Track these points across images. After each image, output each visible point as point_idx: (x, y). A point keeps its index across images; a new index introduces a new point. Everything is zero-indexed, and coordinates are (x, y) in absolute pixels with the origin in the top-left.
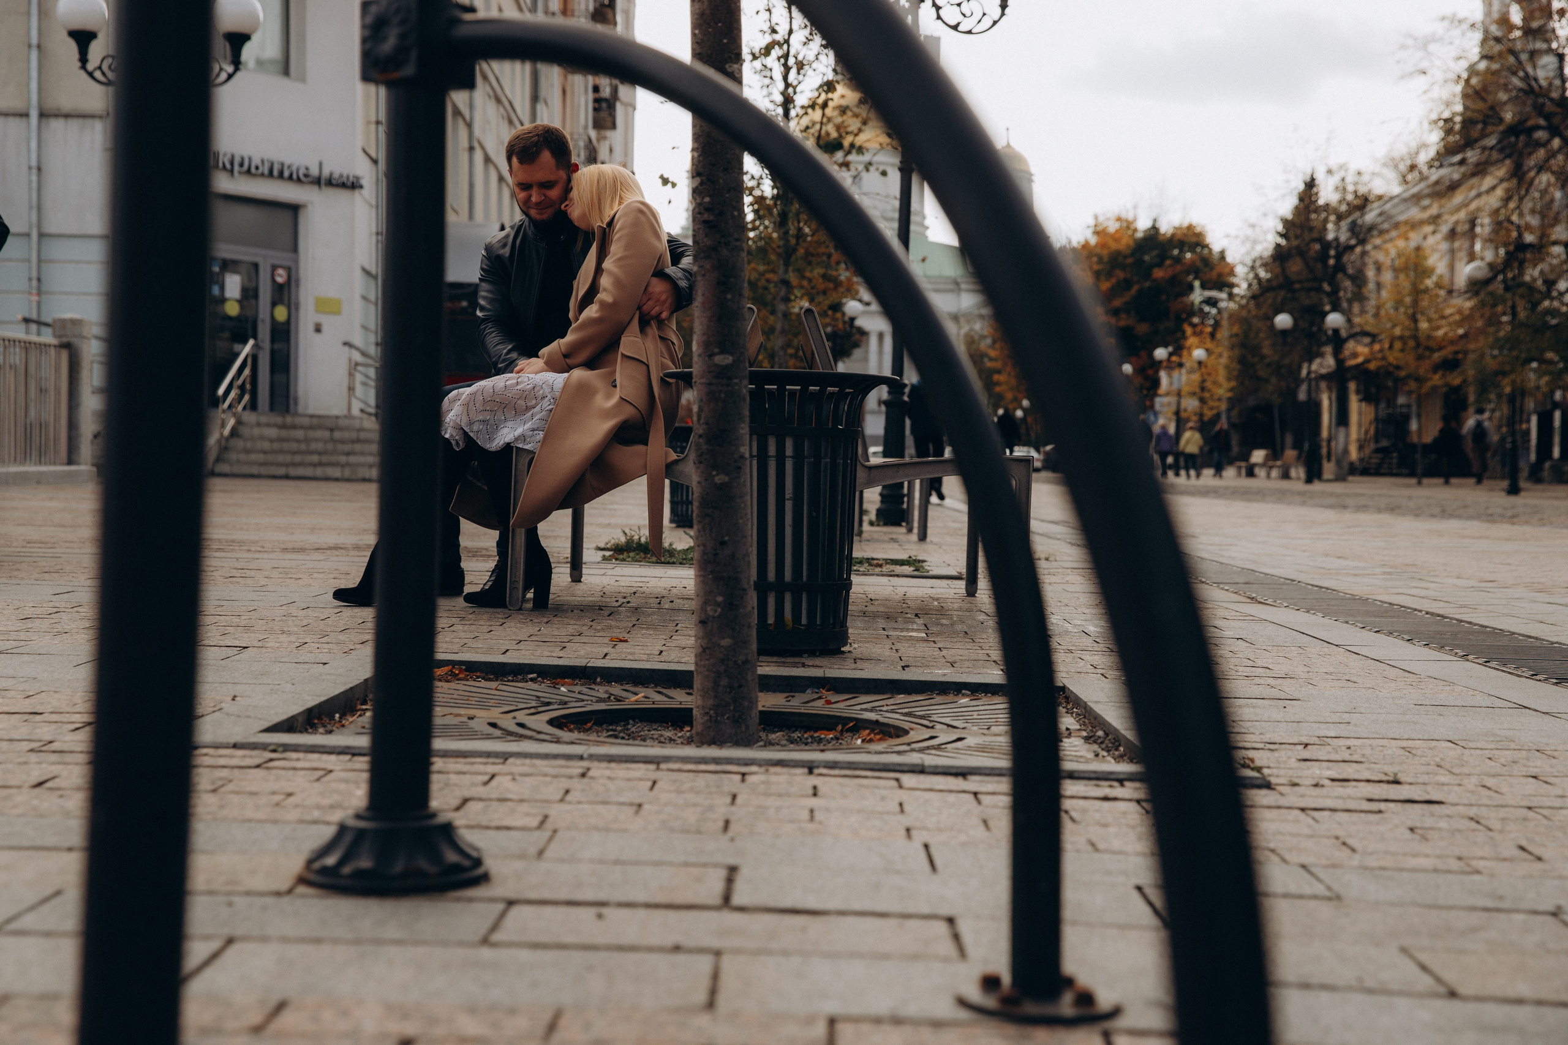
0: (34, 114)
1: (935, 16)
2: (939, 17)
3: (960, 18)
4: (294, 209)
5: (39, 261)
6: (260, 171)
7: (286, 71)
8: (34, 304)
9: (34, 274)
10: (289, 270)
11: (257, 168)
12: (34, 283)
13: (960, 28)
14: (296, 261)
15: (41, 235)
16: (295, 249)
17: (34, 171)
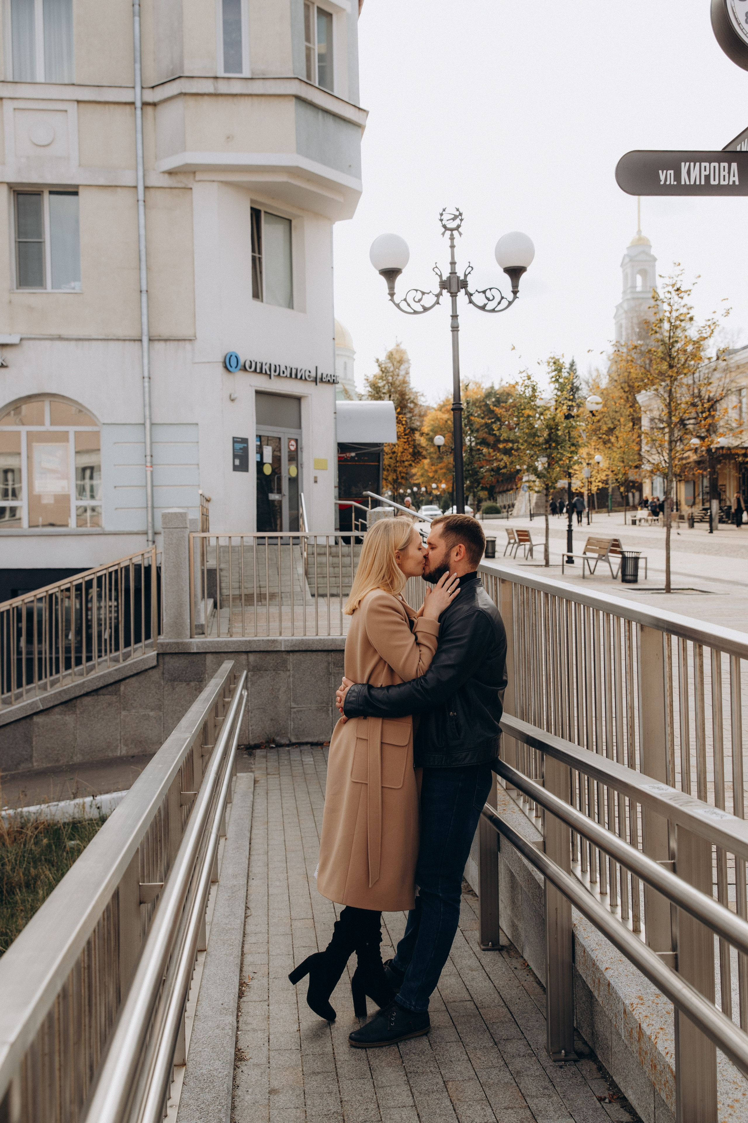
0: (145, 339)
1: (468, 301)
2: (471, 302)
3: (486, 301)
4: (298, 399)
5: (152, 443)
6: (285, 375)
7: (290, 305)
8: (149, 473)
9: (148, 453)
10: (296, 441)
11: (284, 372)
12: (149, 458)
13: (486, 308)
14: (301, 434)
15: (152, 424)
16: (300, 427)
17: (146, 380)
